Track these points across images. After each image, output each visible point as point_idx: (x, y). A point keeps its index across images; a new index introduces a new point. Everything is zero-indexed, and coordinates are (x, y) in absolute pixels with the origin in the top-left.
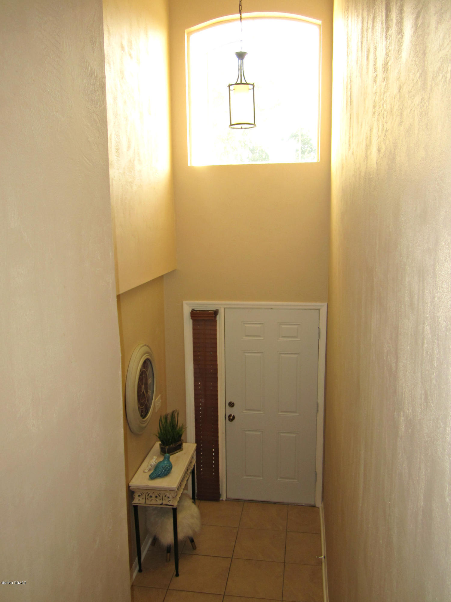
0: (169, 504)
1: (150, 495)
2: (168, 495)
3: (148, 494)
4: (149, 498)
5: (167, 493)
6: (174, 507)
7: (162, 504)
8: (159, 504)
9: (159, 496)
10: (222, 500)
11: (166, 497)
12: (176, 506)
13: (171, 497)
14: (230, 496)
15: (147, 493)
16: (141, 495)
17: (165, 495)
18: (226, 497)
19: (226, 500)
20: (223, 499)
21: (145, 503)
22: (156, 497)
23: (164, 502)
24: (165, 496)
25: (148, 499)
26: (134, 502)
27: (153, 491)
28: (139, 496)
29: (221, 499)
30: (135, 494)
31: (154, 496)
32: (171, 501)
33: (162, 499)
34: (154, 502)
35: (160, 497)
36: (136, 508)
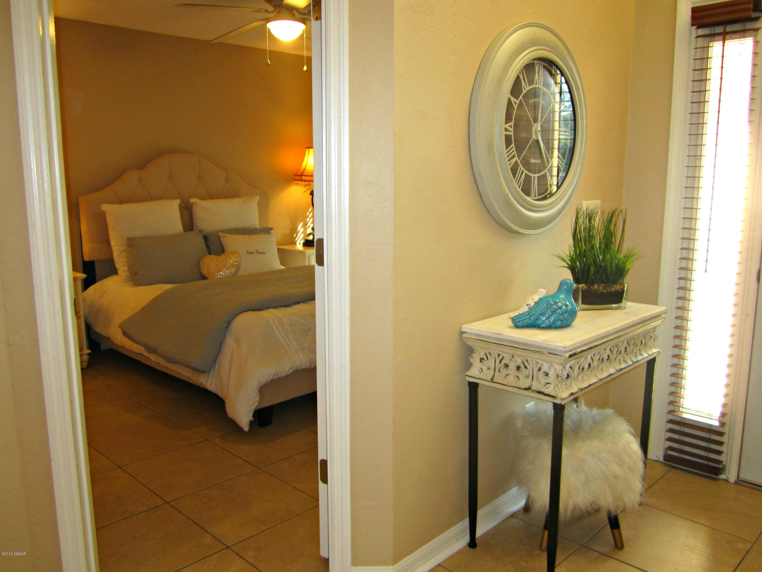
0: (546, 391)
1: (503, 362)
2: (545, 368)
3: (501, 357)
4: (501, 370)
5: (545, 364)
6: (558, 401)
7: (528, 389)
8: (524, 387)
9: (526, 367)
10: (727, 481)
11: (541, 372)
12: (563, 399)
13: (552, 373)
14: (747, 475)
15: (499, 355)
16: (485, 358)
17: (539, 366)
18: (738, 476)
19: (736, 483)
20: (728, 477)
21: (492, 379)
22: (518, 368)
23: (535, 386)
24: (539, 370)
25: (499, 371)
26: (468, 373)
27: (511, 351)
28: (481, 360)
29: (723, 476)
30: (474, 355)
31: (512, 366)
32: (552, 386)
33: (531, 378)
34: (511, 380)
35: (526, 371)
36: (473, 387)
